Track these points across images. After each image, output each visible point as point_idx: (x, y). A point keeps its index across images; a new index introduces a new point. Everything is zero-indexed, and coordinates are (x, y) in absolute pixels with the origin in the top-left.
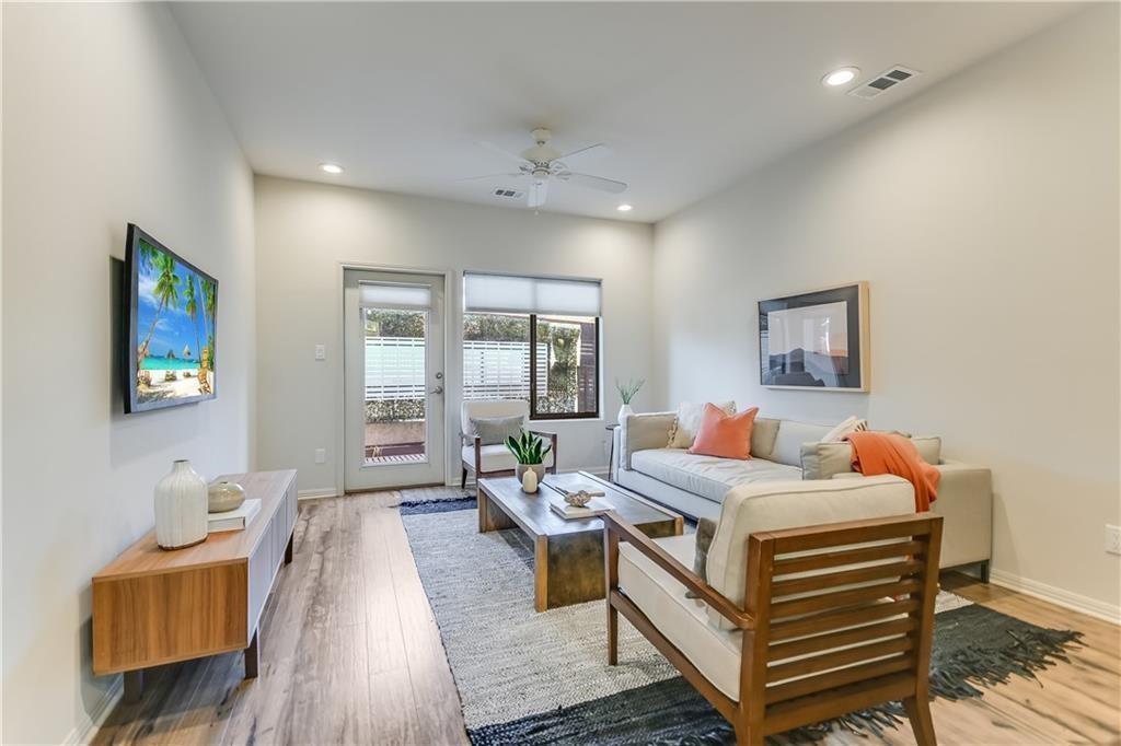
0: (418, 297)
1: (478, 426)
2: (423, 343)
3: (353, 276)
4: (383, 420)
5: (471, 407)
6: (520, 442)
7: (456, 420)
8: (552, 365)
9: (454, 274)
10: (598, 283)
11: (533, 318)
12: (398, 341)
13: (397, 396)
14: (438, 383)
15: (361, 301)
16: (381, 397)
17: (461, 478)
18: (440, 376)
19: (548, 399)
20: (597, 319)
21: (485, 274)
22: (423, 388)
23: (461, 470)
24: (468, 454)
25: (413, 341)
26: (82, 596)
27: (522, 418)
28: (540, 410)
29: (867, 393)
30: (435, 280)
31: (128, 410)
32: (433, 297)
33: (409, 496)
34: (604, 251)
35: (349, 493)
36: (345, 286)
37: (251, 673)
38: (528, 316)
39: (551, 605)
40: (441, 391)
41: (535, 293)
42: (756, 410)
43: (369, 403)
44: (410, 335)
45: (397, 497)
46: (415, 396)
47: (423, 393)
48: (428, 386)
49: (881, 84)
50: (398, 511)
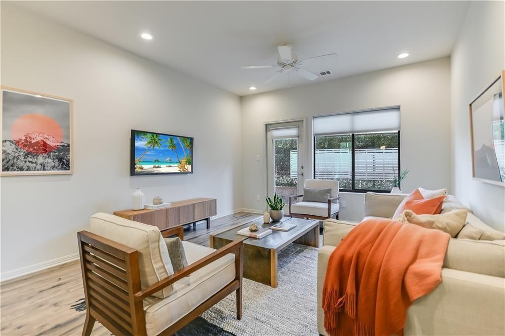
0: (293, 132)
2: (296, 153)
9: (307, 119)
10: (398, 108)
11: (353, 135)
21: (324, 116)
22: (296, 173)
38: (351, 134)
41: (352, 122)
47: (296, 175)
48: (298, 172)
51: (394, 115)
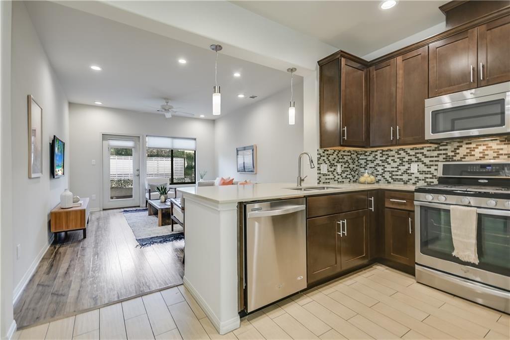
1: (151, 186)
3: (105, 137)
4: (117, 188)
5: (149, 180)
6: (160, 189)
7: (144, 185)
8: (186, 166)
9: (143, 136)
10: (195, 139)
12: (123, 157)
13: (123, 178)
14: (137, 173)
15: (109, 145)
16: (116, 179)
17: (145, 204)
18: (138, 170)
19: (184, 179)
20: (195, 151)
23: (145, 201)
24: (147, 195)
25: (129, 157)
26: (48, 216)
27: (166, 184)
28: (175, 181)
29: (256, 174)
30: (136, 138)
31: (54, 177)
32: (135, 143)
33: (126, 209)
34: (197, 129)
35: (104, 210)
36: (103, 140)
37: (85, 237)
39: (162, 225)
40: (138, 175)
41: (172, 143)
42: (233, 179)
43: (111, 181)
44: (128, 155)
45: (123, 210)
46: (130, 178)
49: (253, 97)
50: (122, 213)
51: (193, 142)
